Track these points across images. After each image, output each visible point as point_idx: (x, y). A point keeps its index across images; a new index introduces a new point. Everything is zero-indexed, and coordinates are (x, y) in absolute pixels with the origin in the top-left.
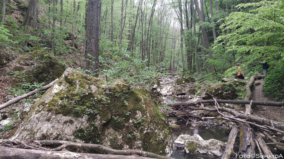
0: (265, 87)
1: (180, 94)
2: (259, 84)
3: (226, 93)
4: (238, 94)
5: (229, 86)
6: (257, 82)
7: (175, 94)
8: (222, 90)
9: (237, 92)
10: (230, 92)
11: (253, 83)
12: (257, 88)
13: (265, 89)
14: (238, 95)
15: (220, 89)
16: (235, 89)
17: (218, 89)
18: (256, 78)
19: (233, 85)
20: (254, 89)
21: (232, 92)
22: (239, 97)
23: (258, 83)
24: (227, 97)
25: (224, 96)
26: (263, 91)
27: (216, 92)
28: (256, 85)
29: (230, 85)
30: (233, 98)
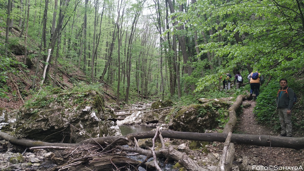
0: (257, 109)
1: (151, 122)
2: (249, 106)
3: (202, 119)
4: (219, 120)
5: (205, 109)
6: (246, 103)
7: (145, 121)
8: (196, 114)
9: (217, 117)
10: (207, 118)
11: (241, 104)
12: (246, 111)
13: (258, 113)
14: (219, 122)
15: (192, 113)
16: (215, 113)
17: (190, 114)
18: (245, 98)
19: (211, 108)
20: (242, 112)
21: (210, 117)
22: (221, 125)
23: (247, 105)
24: (203, 126)
25: (199, 124)
26: (255, 116)
27: (187, 117)
28: (244, 107)
29: (207, 108)
30: (213, 127)
